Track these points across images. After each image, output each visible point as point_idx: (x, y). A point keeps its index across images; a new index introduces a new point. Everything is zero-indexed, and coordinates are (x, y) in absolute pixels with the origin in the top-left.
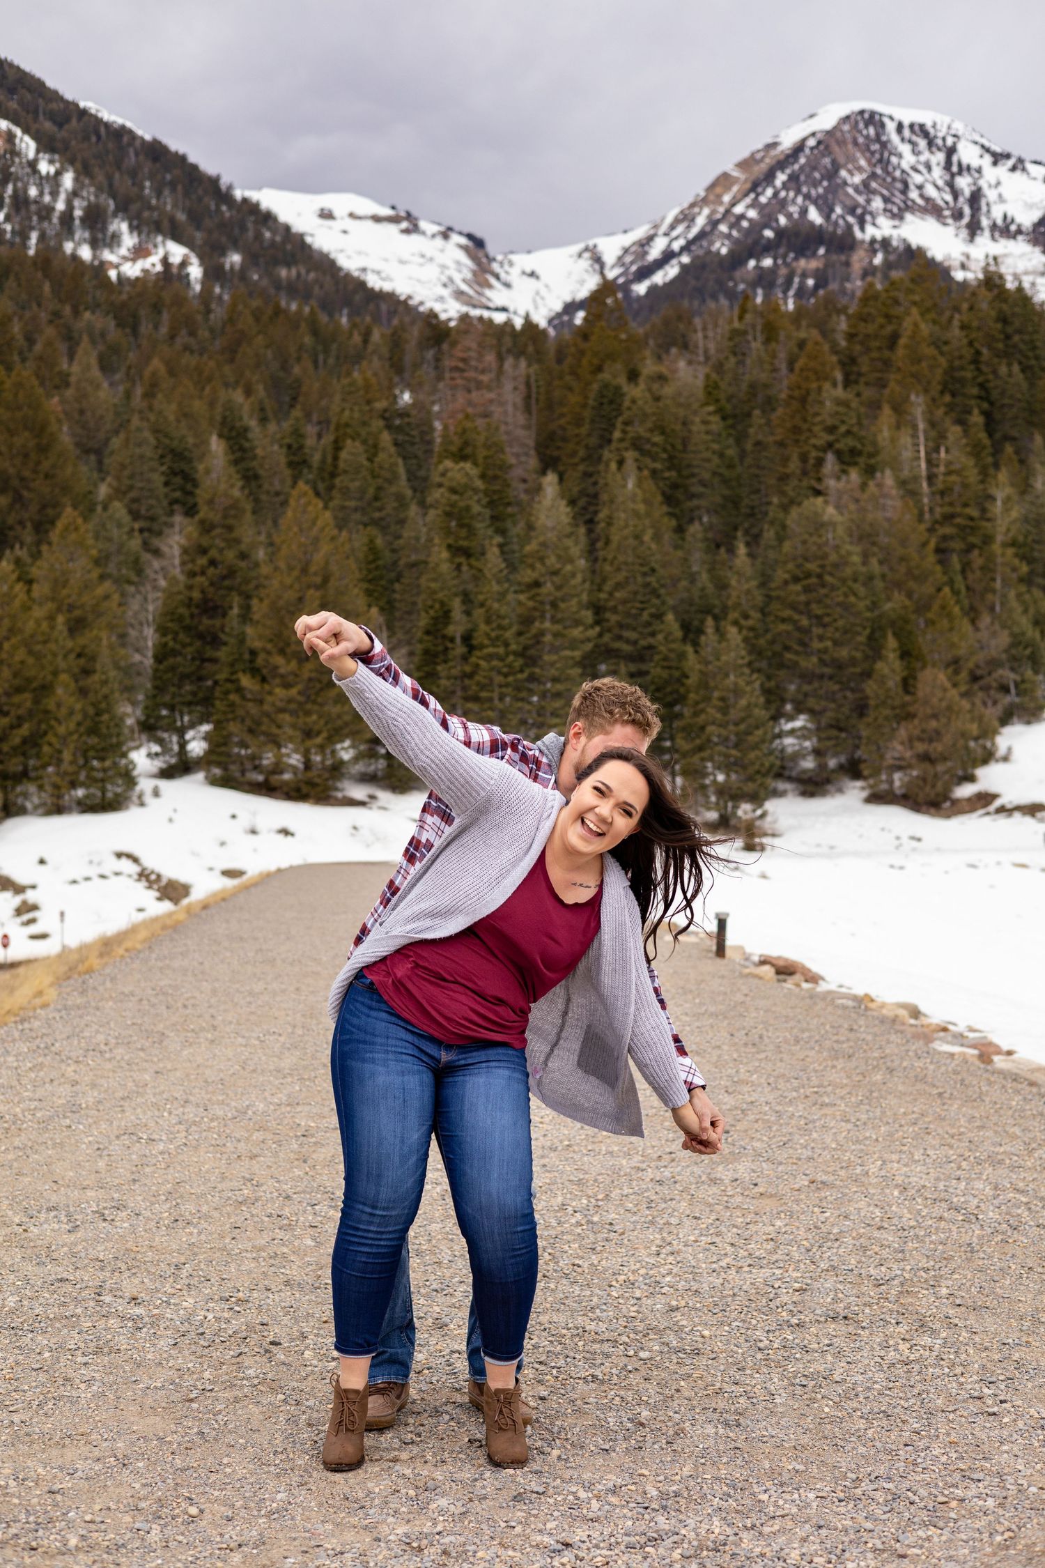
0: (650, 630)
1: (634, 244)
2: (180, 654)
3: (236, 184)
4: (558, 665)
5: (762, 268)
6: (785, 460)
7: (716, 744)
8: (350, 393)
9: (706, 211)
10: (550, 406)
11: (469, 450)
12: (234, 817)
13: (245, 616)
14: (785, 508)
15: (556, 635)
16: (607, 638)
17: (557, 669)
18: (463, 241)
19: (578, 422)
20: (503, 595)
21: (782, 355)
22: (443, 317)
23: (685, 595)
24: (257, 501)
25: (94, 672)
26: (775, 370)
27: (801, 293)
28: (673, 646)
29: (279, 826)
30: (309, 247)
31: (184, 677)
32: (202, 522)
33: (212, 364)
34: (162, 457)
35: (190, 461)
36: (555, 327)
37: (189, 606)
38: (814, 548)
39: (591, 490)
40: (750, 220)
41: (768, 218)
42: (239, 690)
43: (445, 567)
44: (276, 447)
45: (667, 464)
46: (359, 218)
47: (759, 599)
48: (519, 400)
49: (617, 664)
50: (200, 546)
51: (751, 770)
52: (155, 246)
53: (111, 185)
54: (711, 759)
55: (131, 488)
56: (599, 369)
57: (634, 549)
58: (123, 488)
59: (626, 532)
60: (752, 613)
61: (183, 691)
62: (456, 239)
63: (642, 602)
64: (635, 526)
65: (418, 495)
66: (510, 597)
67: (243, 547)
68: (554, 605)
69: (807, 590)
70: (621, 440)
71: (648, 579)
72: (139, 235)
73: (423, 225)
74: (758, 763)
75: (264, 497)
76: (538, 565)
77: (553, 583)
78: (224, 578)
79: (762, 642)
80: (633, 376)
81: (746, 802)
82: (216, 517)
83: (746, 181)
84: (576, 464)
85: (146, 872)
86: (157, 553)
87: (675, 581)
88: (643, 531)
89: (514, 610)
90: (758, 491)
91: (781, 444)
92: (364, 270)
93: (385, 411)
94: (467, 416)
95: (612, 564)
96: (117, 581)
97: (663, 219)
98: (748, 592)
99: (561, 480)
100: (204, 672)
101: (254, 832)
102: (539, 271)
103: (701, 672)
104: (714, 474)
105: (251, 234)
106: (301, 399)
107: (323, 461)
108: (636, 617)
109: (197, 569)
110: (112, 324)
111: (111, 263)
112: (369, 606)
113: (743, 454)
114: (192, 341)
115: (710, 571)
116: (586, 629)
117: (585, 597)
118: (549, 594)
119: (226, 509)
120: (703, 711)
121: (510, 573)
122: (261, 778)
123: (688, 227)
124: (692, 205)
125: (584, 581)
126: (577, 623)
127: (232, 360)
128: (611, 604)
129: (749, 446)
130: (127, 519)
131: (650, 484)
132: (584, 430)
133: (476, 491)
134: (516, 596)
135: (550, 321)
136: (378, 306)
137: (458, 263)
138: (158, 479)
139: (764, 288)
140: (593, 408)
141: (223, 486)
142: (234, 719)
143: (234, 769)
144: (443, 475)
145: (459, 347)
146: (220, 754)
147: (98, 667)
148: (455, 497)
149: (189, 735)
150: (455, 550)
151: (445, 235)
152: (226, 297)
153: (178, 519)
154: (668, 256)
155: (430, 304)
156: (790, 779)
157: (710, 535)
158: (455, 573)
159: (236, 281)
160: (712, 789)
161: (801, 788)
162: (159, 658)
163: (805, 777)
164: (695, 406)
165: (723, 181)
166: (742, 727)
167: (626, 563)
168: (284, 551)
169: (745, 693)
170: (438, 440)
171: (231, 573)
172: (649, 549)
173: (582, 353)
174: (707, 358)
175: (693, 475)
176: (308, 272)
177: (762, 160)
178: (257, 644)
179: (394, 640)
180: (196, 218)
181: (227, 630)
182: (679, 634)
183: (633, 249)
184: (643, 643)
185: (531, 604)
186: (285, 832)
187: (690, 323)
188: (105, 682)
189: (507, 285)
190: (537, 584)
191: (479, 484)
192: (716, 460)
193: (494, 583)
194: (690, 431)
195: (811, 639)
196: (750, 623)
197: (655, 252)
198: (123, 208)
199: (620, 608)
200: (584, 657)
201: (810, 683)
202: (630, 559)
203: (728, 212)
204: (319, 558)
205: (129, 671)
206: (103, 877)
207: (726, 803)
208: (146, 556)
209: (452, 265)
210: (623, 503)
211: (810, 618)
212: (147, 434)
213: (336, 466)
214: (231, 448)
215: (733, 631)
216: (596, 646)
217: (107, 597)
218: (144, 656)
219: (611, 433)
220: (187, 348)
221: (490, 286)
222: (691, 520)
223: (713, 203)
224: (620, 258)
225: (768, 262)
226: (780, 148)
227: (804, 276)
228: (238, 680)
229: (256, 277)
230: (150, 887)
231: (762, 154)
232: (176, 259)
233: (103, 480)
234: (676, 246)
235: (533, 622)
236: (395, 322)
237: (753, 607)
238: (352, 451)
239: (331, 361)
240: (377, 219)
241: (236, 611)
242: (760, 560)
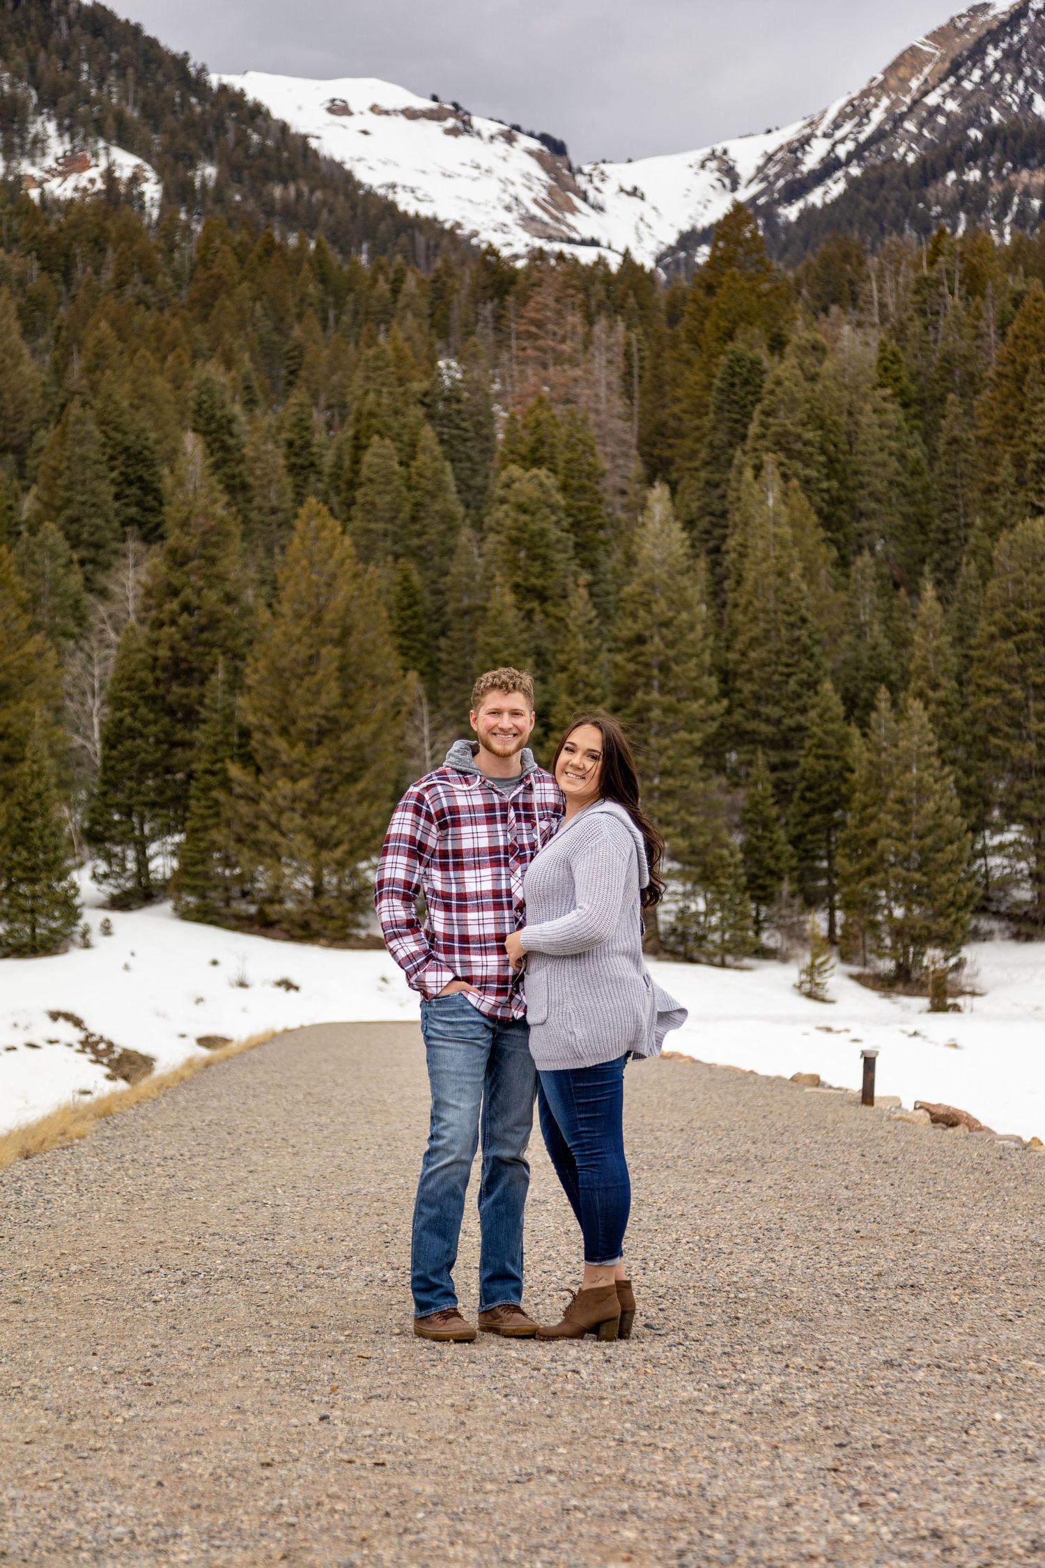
0: (799, 703)
1: (781, 148)
2: (142, 735)
3: (209, 67)
4: (671, 753)
5: (965, 184)
6: (994, 464)
7: (893, 865)
8: (376, 369)
9: (885, 102)
10: (658, 386)
11: (544, 451)
12: (215, 963)
13: (235, 684)
14: (992, 533)
15: (668, 710)
16: (738, 716)
17: (670, 758)
18: (535, 145)
19: (699, 409)
20: (592, 656)
21: (990, 315)
22: (505, 252)
23: (850, 655)
24: (246, 520)
25: (23, 759)
26: (979, 336)
27: (1021, 220)
28: (831, 726)
29: (278, 978)
30: (315, 153)
31: (145, 768)
32: (172, 552)
33: (176, 323)
34: (112, 458)
35: (151, 465)
36: (666, 268)
37: (153, 669)
38: (1033, 590)
39: (717, 507)
40: (948, 115)
41: (974, 114)
42: (226, 784)
43: (511, 616)
44: (270, 446)
45: (825, 471)
46: (387, 113)
47: (954, 662)
48: (615, 379)
49: (754, 752)
50: (169, 585)
51: (942, 901)
52: (96, 155)
53: (33, 70)
54: (885, 886)
55: (69, 501)
56: (730, 336)
57: (777, 590)
58: (58, 503)
59: (764, 567)
60: (944, 681)
61: (143, 788)
62: (524, 142)
63: (787, 665)
64: (777, 558)
65: (472, 512)
66: (604, 657)
67: (229, 587)
68: (664, 668)
69: (1019, 648)
70: (762, 436)
71: (797, 633)
72: (72, 139)
73: (477, 122)
74: (952, 889)
75: (254, 515)
76: (642, 613)
77: (663, 638)
78: (202, 629)
79: (957, 721)
80: (777, 344)
81: (936, 947)
82: (191, 543)
83: (942, 59)
84: (696, 469)
85: (92, 1040)
86: (104, 594)
87: (835, 635)
88: (790, 565)
89: (608, 675)
90: (954, 509)
91: (987, 442)
92: (393, 186)
93: (426, 394)
94: (541, 401)
95: (745, 612)
96: (51, 634)
97: (825, 111)
98: (938, 651)
99: (673, 491)
100: (174, 761)
101: (243, 984)
102: (643, 188)
103: (871, 763)
104: (891, 483)
105: (231, 136)
106: (303, 373)
107: (338, 465)
108: (779, 686)
109: (164, 616)
110: (36, 265)
111: (32, 178)
112: (406, 669)
113: (933, 457)
114: (148, 290)
115: (884, 621)
116: (709, 702)
117: (707, 658)
118: (658, 653)
119: (204, 533)
120: (872, 818)
121: (602, 623)
122: (253, 909)
123: (860, 125)
124: (865, 94)
125: (706, 636)
126: (696, 693)
127: (205, 318)
128: (744, 667)
129: (941, 446)
130: (63, 546)
131: (799, 499)
132: (708, 421)
133: (553, 508)
134: (610, 656)
135: (659, 260)
136: (412, 239)
137: (527, 176)
138: (106, 490)
139: (967, 212)
140: (721, 390)
141: (202, 502)
142: (217, 825)
143: (215, 897)
144: (507, 486)
145: (532, 304)
146: (196, 875)
147: (28, 754)
148: (525, 518)
149: (153, 848)
150: (524, 591)
151: (509, 138)
152: (198, 228)
153: (133, 545)
154: (830, 166)
155: (489, 237)
156: (997, 915)
157: (885, 570)
158: (523, 625)
159: (209, 204)
160: (886, 928)
161: (1014, 928)
162: (110, 742)
163: (1019, 912)
164: (865, 388)
165: (910, 58)
166: (929, 841)
167: (765, 611)
168: (289, 590)
169: (934, 793)
170: (501, 436)
171: (213, 623)
172: (799, 590)
173: (706, 311)
174: (884, 319)
175: (862, 486)
176: (312, 191)
177: (966, 29)
178: (251, 719)
179: (438, 717)
180: (152, 115)
181: (207, 701)
182: (840, 710)
183: (779, 155)
184: (789, 722)
185: (631, 667)
186: (287, 985)
187: (861, 263)
188: (39, 774)
189: (599, 208)
190: (640, 640)
191: (559, 499)
192: (894, 464)
193: (580, 637)
194: (857, 424)
195: (1027, 718)
196: (941, 694)
197: (812, 160)
198: (50, 101)
199: (756, 673)
200: (707, 742)
201: (1026, 780)
202: (770, 606)
203: (915, 102)
204: (339, 600)
205: (68, 758)
206: (32, 1046)
207: (906, 947)
208: (89, 599)
209: (519, 180)
210: (761, 525)
211: (1025, 687)
212: (91, 427)
213: (356, 472)
214: (209, 445)
215: (917, 705)
216: (722, 726)
217: (40, 655)
218: (87, 738)
219: (745, 426)
220: (140, 301)
221: (573, 210)
222: (859, 550)
223: (896, 91)
224: (760, 169)
225: (974, 175)
226: (992, 12)
227: (1027, 194)
228: (225, 770)
229: (238, 198)
230: (96, 1062)
231: (965, 20)
232: (124, 173)
233: (26, 489)
234: (842, 151)
235: (634, 693)
236: (438, 263)
237: (945, 672)
238: (380, 454)
239: (346, 318)
240: (411, 114)
241: (221, 675)
242: (957, 605)
